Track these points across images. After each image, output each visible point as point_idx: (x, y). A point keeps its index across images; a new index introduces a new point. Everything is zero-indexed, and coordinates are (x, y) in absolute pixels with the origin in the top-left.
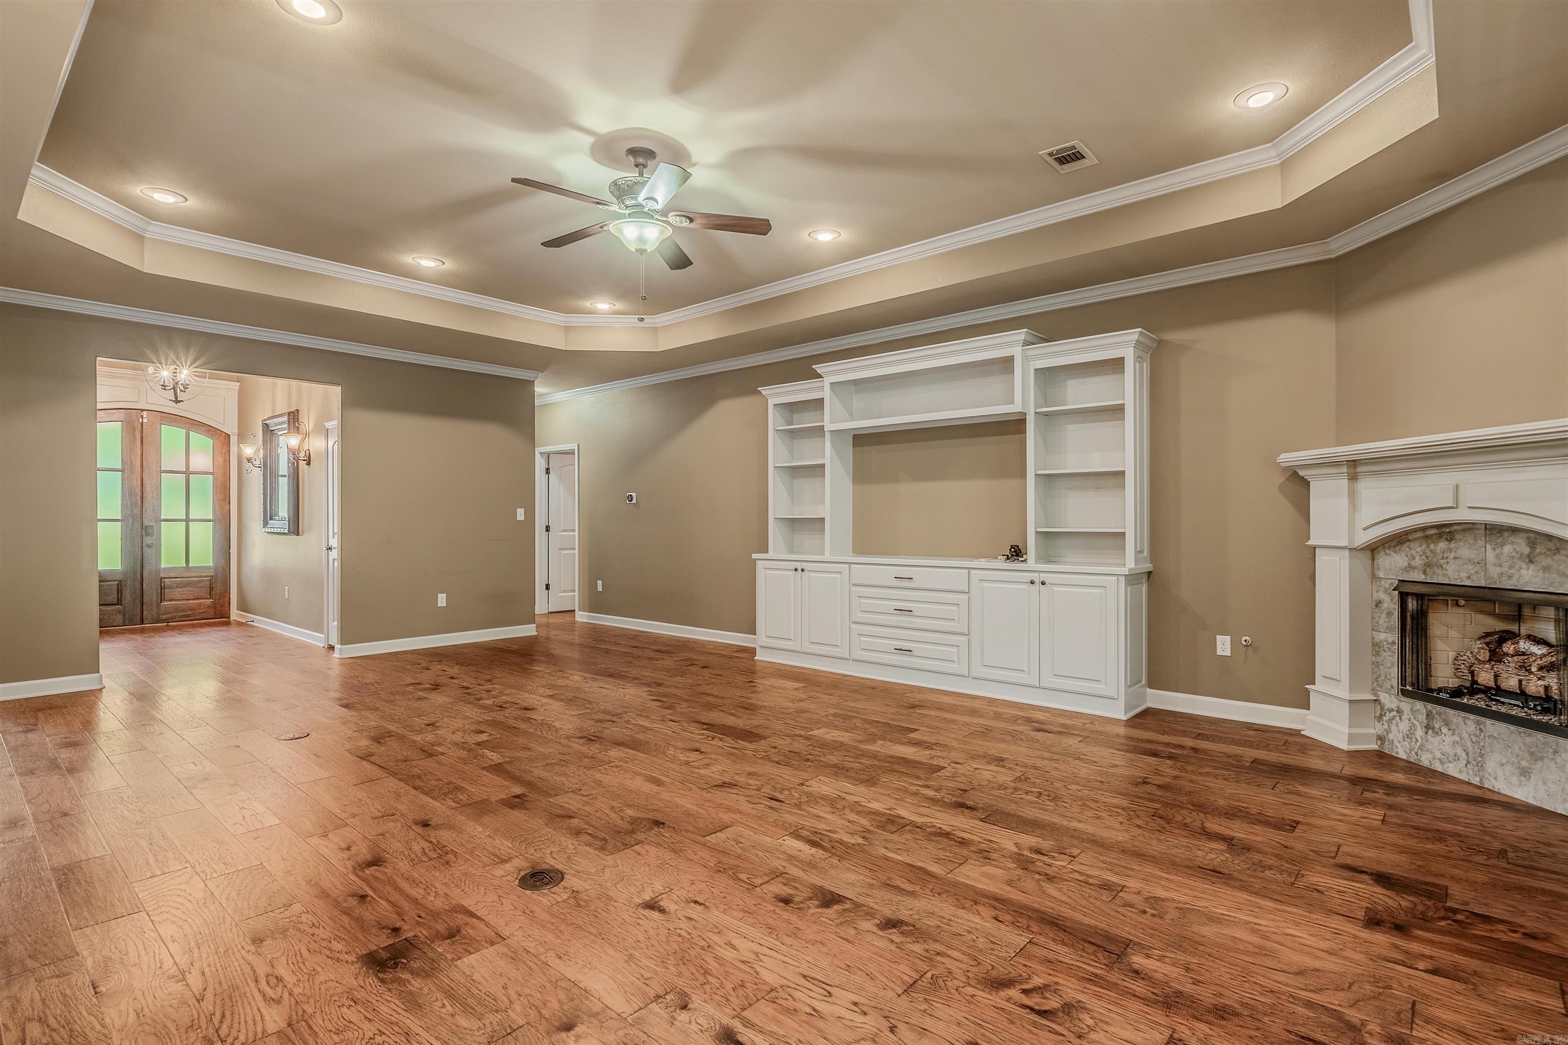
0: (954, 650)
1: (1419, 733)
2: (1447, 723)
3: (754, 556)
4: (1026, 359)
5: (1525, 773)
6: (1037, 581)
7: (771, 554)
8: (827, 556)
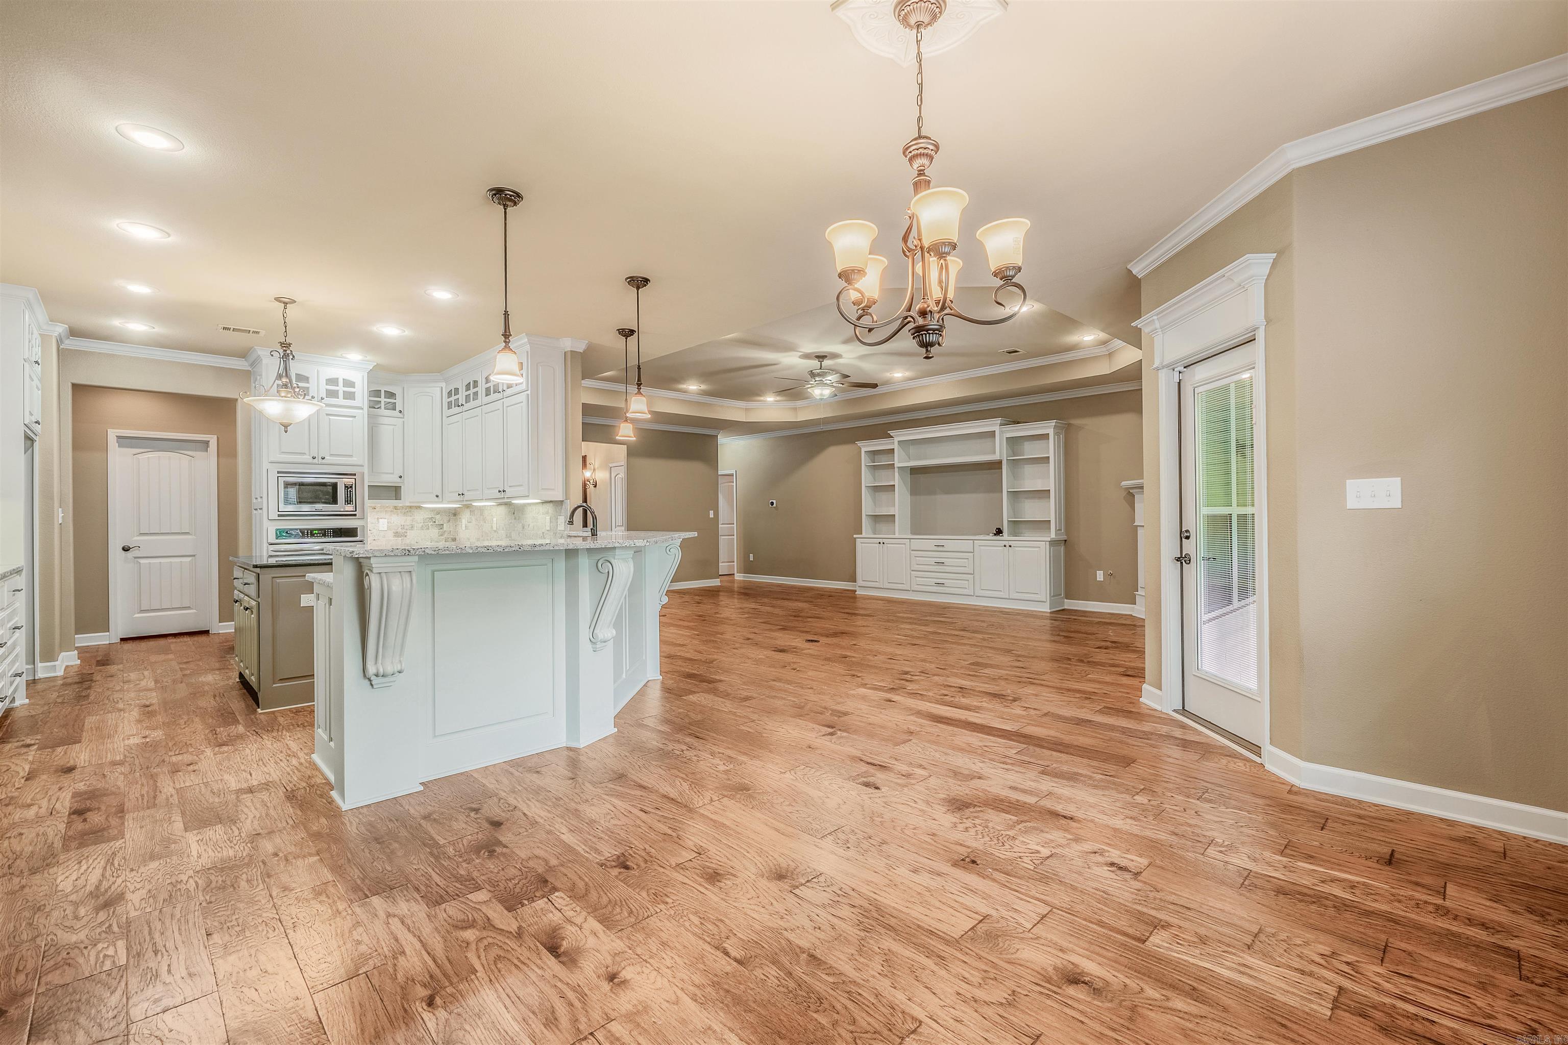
0: (966, 582)
3: (855, 536)
4: (1001, 432)
6: (1007, 545)
7: (864, 535)
8: (897, 536)
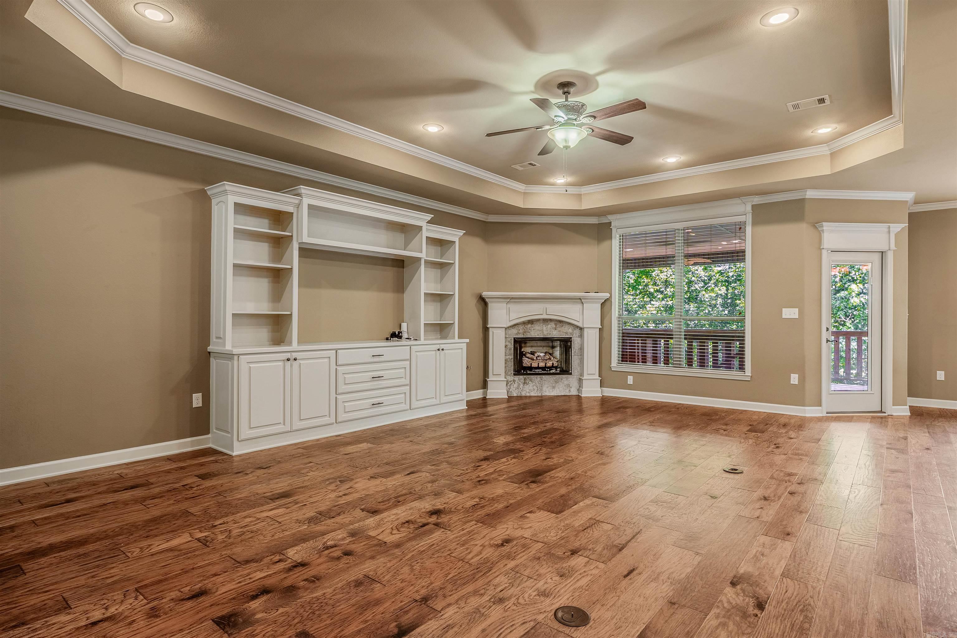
0: (403, 396)
1: (521, 386)
2: (531, 380)
5: (554, 387)
